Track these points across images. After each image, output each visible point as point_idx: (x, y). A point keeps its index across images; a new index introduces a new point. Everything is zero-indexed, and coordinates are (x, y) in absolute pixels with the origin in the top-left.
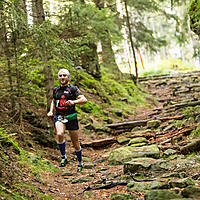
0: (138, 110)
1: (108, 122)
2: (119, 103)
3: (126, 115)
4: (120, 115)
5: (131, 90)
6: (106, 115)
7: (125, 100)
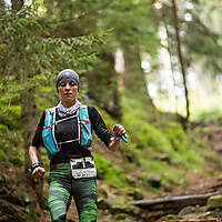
0: (190, 177)
1: (135, 196)
2: (156, 164)
3: (168, 185)
4: (156, 184)
5: (177, 142)
6: (131, 183)
7: (167, 160)
